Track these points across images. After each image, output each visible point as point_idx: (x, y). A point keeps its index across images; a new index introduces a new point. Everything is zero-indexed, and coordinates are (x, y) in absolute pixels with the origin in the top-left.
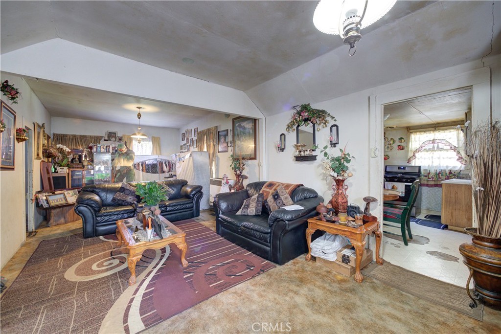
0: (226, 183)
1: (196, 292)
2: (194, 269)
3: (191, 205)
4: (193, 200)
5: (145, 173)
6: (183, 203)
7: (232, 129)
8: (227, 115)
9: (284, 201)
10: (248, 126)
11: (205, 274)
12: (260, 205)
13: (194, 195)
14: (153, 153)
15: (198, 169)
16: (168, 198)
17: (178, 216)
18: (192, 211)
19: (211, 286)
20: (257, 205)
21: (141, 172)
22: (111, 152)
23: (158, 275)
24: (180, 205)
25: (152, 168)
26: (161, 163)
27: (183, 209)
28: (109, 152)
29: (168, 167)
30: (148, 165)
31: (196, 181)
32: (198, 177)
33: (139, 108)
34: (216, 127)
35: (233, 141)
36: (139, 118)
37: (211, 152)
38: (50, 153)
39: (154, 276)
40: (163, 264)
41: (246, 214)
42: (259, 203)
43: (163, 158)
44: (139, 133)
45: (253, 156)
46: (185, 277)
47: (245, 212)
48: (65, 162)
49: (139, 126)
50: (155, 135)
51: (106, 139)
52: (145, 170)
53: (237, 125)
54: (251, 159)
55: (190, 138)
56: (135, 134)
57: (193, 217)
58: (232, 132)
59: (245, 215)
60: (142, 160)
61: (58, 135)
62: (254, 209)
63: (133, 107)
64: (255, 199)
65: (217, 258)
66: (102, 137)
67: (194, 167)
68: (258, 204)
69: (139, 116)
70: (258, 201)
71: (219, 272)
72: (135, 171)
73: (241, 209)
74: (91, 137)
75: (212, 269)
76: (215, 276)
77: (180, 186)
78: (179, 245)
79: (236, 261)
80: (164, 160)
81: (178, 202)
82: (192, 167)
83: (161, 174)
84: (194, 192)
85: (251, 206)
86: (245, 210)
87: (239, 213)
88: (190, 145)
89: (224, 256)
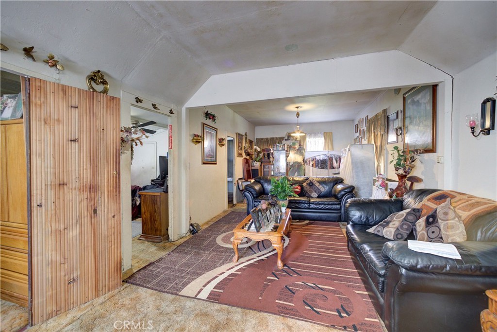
0: (380, 186)
1: (260, 298)
2: (284, 275)
3: (338, 206)
4: (341, 201)
5: (314, 169)
6: (328, 203)
7: (402, 109)
8: (397, 90)
9: (443, 231)
10: (425, 98)
11: (286, 286)
12: (405, 227)
13: (343, 195)
14: (325, 148)
15: (358, 165)
16: (317, 196)
17: (321, 216)
18: (340, 214)
19: (277, 301)
20: (402, 226)
21: (311, 167)
22: (286, 149)
23: (254, 264)
24: (325, 204)
25: (322, 164)
26: (331, 159)
27: (327, 209)
28: (284, 150)
29: (338, 163)
30: (318, 161)
31: (355, 180)
32: (357, 176)
33: (297, 108)
34: (385, 111)
35: (404, 126)
36: (298, 117)
37: (379, 144)
38: (248, 152)
39: (251, 264)
40: (267, 257)
41: (379, 234)
42: (406, 224)
43: (333, 153)
44: (298, 131)
45: (430, 147)
46: (268, 278)
47: (379, 231)
48: (258, 159)
49: (298, 124)
50: (327, 131)
51: (286, 138)
52: (314, 165)
53: (409, 101)
54: (427, 151)
55: (362, 129)
56: (294, 132)
57: (340, 221)
58: (402, 113)
59: (378, 236)
60: (313, 155)
61: (258, 139)
62: (393, 230)
63: (292, 108)
64: (403, 215)
65: (316, 276)
66: (284, 137)
67: (353, 163)
68: (403, 224)
69: (298, 115)
70: (405, 219)
71: (301, 293)
72: (306, 166)
73: (377, 226)
74: (277, 138)
75: (298, 286)
76: (292, 294)
77: (332, 184)
78: (274, 243)
79: (334, 292)
80: (335, 155)
81: (323, 201)
82: (351, 163)
83: (330, 170)
84: (343, 193)
85: (391, 225)
86: (380, 228)
87: (371, 230)
88: (362, 137)
89: (326, 279)
